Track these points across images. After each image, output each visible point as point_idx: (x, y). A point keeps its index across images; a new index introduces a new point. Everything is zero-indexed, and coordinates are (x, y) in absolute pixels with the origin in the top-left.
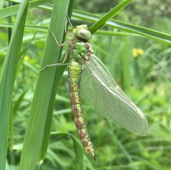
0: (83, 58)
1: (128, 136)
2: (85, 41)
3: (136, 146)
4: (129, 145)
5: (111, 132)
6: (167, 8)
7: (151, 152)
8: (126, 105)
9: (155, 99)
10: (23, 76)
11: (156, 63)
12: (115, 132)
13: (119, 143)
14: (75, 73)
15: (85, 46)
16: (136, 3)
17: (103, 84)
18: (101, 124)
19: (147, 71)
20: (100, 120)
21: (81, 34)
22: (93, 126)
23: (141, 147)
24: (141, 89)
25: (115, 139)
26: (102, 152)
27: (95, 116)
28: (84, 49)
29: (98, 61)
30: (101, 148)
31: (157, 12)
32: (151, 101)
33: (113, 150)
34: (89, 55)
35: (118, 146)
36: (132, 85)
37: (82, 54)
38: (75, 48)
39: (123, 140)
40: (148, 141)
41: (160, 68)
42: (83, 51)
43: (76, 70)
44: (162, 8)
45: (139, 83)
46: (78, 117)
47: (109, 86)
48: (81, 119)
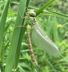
1: (55, 62)
3: (59, 66)
4: (56, 65)
7: (65, 69)
13: (51, 65)
15: (33, 19)
16: (59, 5)
19: (64, 34)
20: (43, 55)
21: (32, 13)
22: (40, 57)
23: (61, 67)
24: (61, 42)
25: (49, 63)
26: (44, 69)
27: (41, 53)
28: (33, 20)
30: (44, 67)
32: (65, 46)
33: (49, 68)
36: (57, 40)
37: (32, 22)
38: (29, 20)
39: (53, 63)
40: (64, 64)
42: (32, 21)
43: (30, 29)
45: (60, 39)
46: (30, 49)
47: (43, 36)
48: (32, 50)
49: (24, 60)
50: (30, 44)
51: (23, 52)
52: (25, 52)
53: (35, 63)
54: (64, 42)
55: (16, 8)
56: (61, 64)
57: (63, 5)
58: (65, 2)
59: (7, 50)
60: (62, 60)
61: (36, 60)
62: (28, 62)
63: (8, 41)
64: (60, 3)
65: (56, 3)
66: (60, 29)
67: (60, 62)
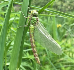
0: (35, 23)
1: (55, 61)
2: (36, 16)
3: (59, 65)
4: (56, 64)
5: (48, 59)
6: (71, 8)
7: (65, 67)
8: (53, 42)
9: (67, 45)
10: (11, 36)
11: (67, 30)
12: (50, 59)
13: (52, 64)
14: (32, 30)
15: (36, 18)
16: (58, 5)
17: (43, 34)
18: (44, 56)
19: (63, 33)
20: (44, 55)
21: (34, 13)
22: (41, 57)
23: (61, 65)
24: (61, 41)
25: (50, 62)
26: (45, 68)
27: (42, 53)
28: (35, 19)
29: (41, 25)
30: (44, 66)
31: (67, 9)
32: (65, 45)
33: (49, 67)
34: (38, 22)
35: (52, 65)
36: (57, 40)
37: (35, 22)
38: (32, 19)
39: (53, 62)
40: (64, 62)
41: (69, 32)
42: (35, 21)
43: (32, 28)
44: (69, 7)
45: (60, 38)
46: (33, 48)
47: (46, 35)
48: (35, 49)
49: (26, 60)
50: (33, 43)
51: (24, 52)
52: (26, 52)
53: (38, 62)
54: (63, 41)
55: (16, 9)
56: (61, 63)
57: (62, 5)
58: (64, 2)
59: (8, 50)
60: (62, 59)
61: (39, 59)
62: (29, 62)
63: (10, 41)
64: (59, 3)
65: (55, 3)
66: (60, 29)
67: (60, 61)
